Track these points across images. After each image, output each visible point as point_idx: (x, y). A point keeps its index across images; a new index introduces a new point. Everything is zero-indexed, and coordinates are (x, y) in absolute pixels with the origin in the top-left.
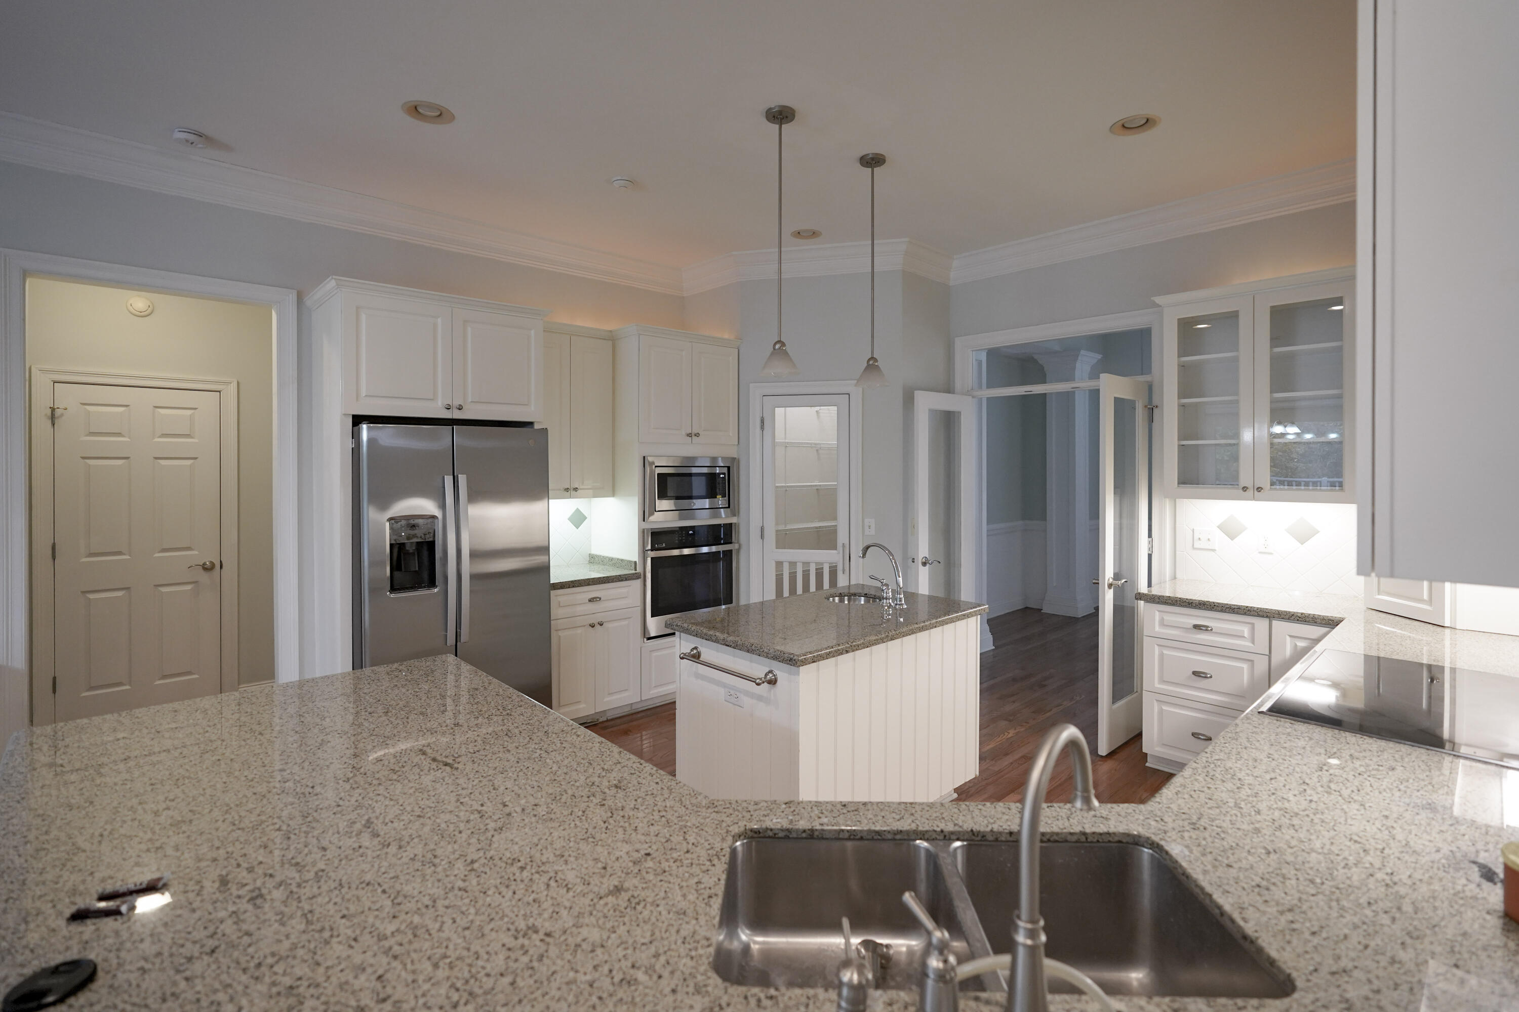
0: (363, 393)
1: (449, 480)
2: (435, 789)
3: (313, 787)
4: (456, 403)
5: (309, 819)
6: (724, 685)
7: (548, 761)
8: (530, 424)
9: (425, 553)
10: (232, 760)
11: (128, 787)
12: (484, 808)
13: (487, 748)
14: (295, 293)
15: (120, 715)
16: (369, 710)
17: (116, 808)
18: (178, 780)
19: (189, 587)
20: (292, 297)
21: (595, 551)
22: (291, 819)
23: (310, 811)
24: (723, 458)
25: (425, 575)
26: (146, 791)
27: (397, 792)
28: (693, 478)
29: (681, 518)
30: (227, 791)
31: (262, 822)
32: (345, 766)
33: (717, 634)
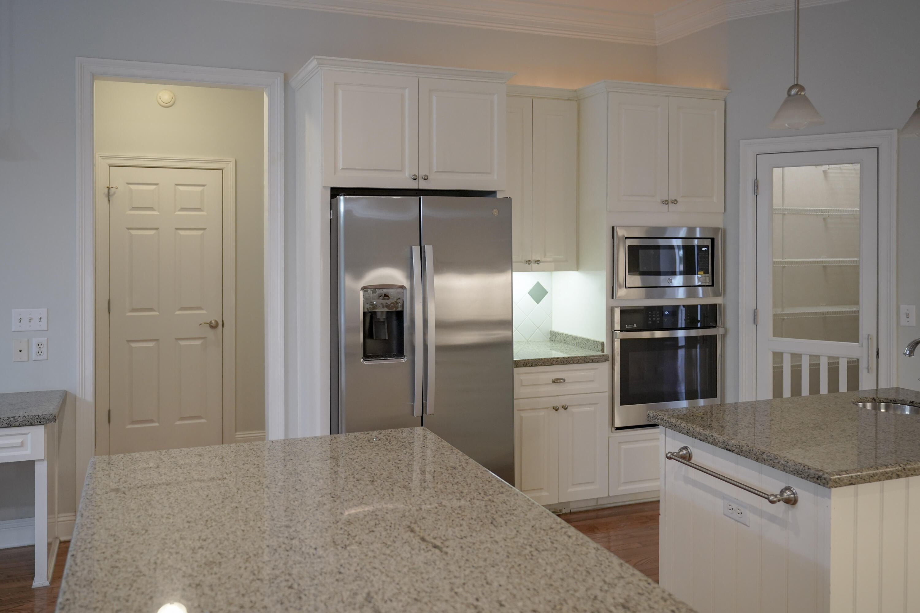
0: (340, 166)
1: (416, 250)
2: (428, 572)
3: (316, 549)
4: (422, 173)
5: (316, 582)
6: (723, 497)
7: (540, 560)
8: (491, 193)
9: (394, 323)
10: (246, 509)
11: (171, 521)
12: (479, 604)
13: (474, 534)
14: (282, 75)
15: (161, 453)
16: (357, 476)
17: (164, 539)
18: (207, 521)
19: (199, 342)
20: (280, 80)
21: (556, 328)
22: (300, 578)
23: (316, 574)
24: (703, 229)
25: (394, 343)
26: (184, 527)
27: (392, 568)
28: (662, 251)
29: (648, 296)
30: (246, 539)
31: (277, 577)
32: (341, 532)
33: (715, 435)
